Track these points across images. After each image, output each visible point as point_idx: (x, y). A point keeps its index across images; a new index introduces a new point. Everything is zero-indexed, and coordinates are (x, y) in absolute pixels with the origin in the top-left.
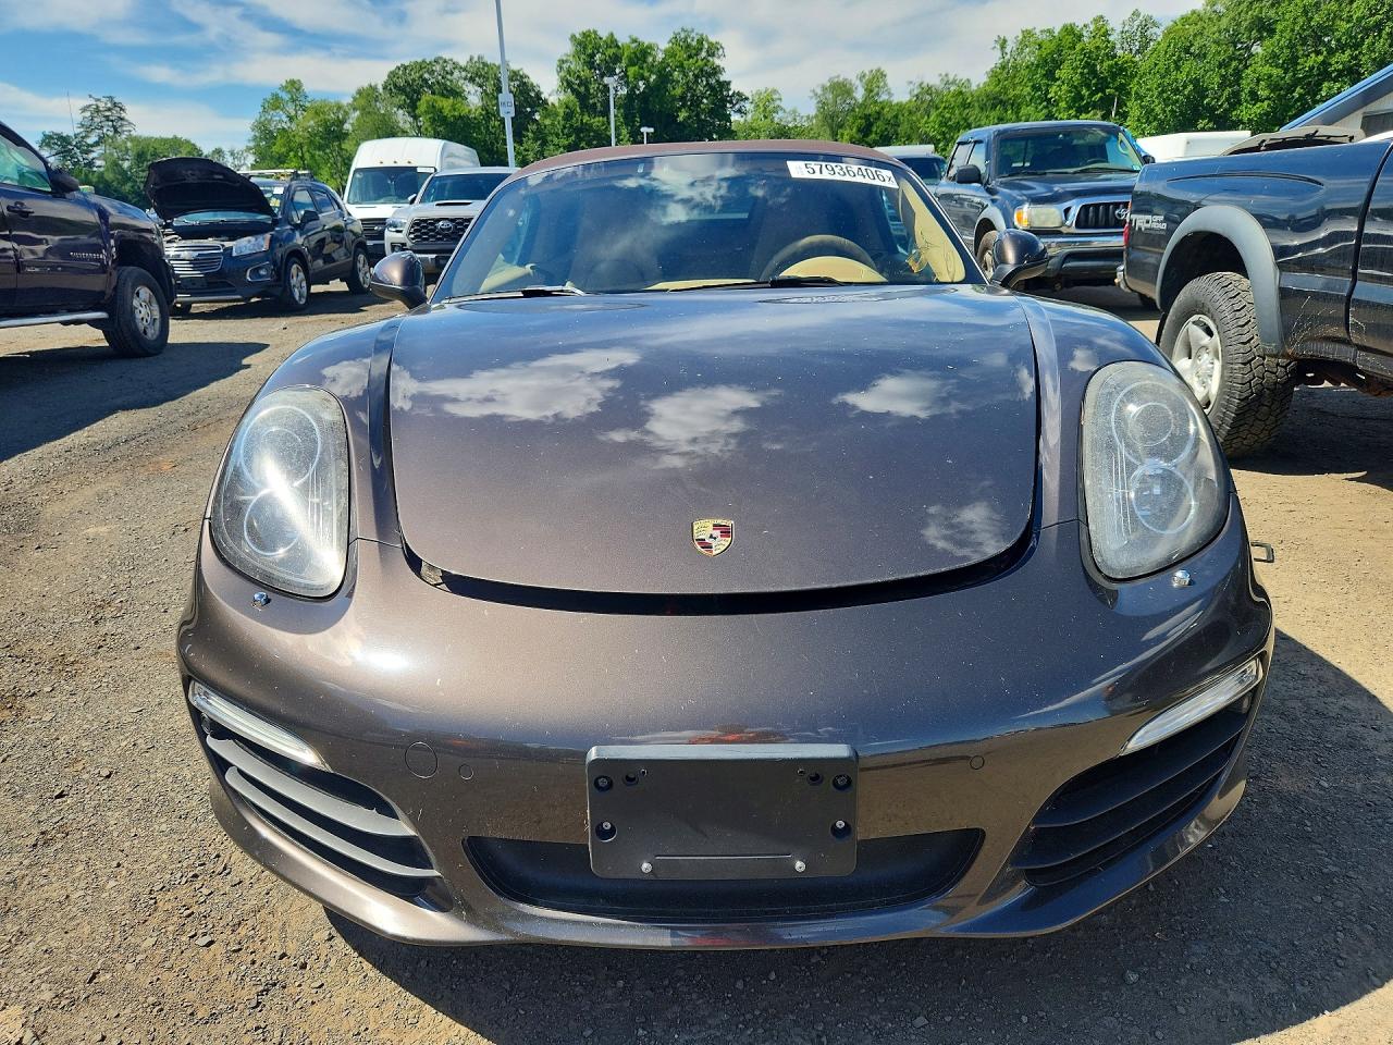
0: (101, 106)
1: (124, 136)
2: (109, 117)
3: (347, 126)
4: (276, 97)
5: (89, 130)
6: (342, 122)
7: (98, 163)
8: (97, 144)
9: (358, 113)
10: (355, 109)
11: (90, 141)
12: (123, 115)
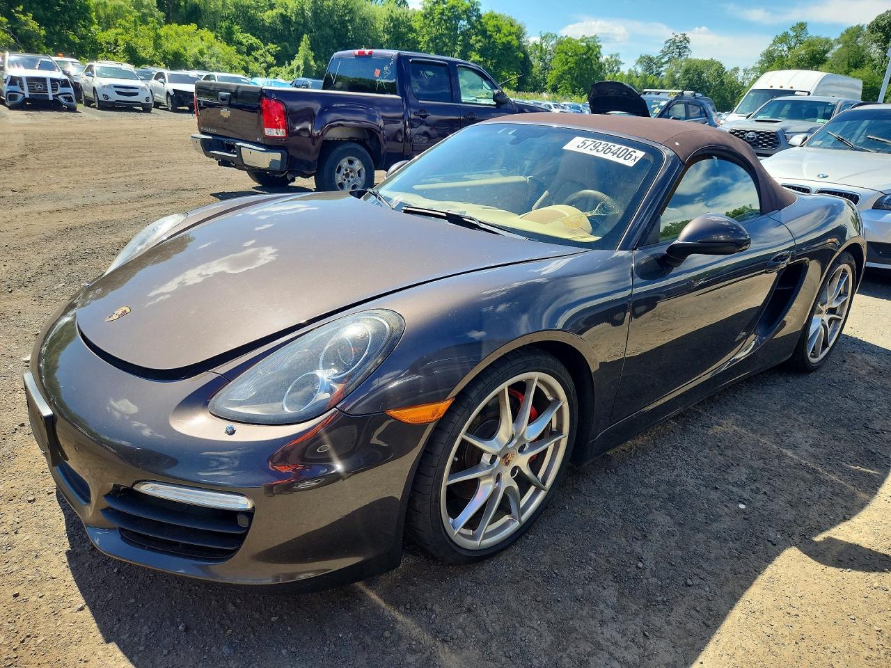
0: (677, 39)
1: (683, 58)
2: (680, 46)
3: (828, 55)
4: (786, 35)
5: (665, 53)
6: (826, 52)
7: (663, 74)
8: (667, 62)
9: (840, 46)
10: (839, 43)
11: (663, 61)
12: (688, 45)
